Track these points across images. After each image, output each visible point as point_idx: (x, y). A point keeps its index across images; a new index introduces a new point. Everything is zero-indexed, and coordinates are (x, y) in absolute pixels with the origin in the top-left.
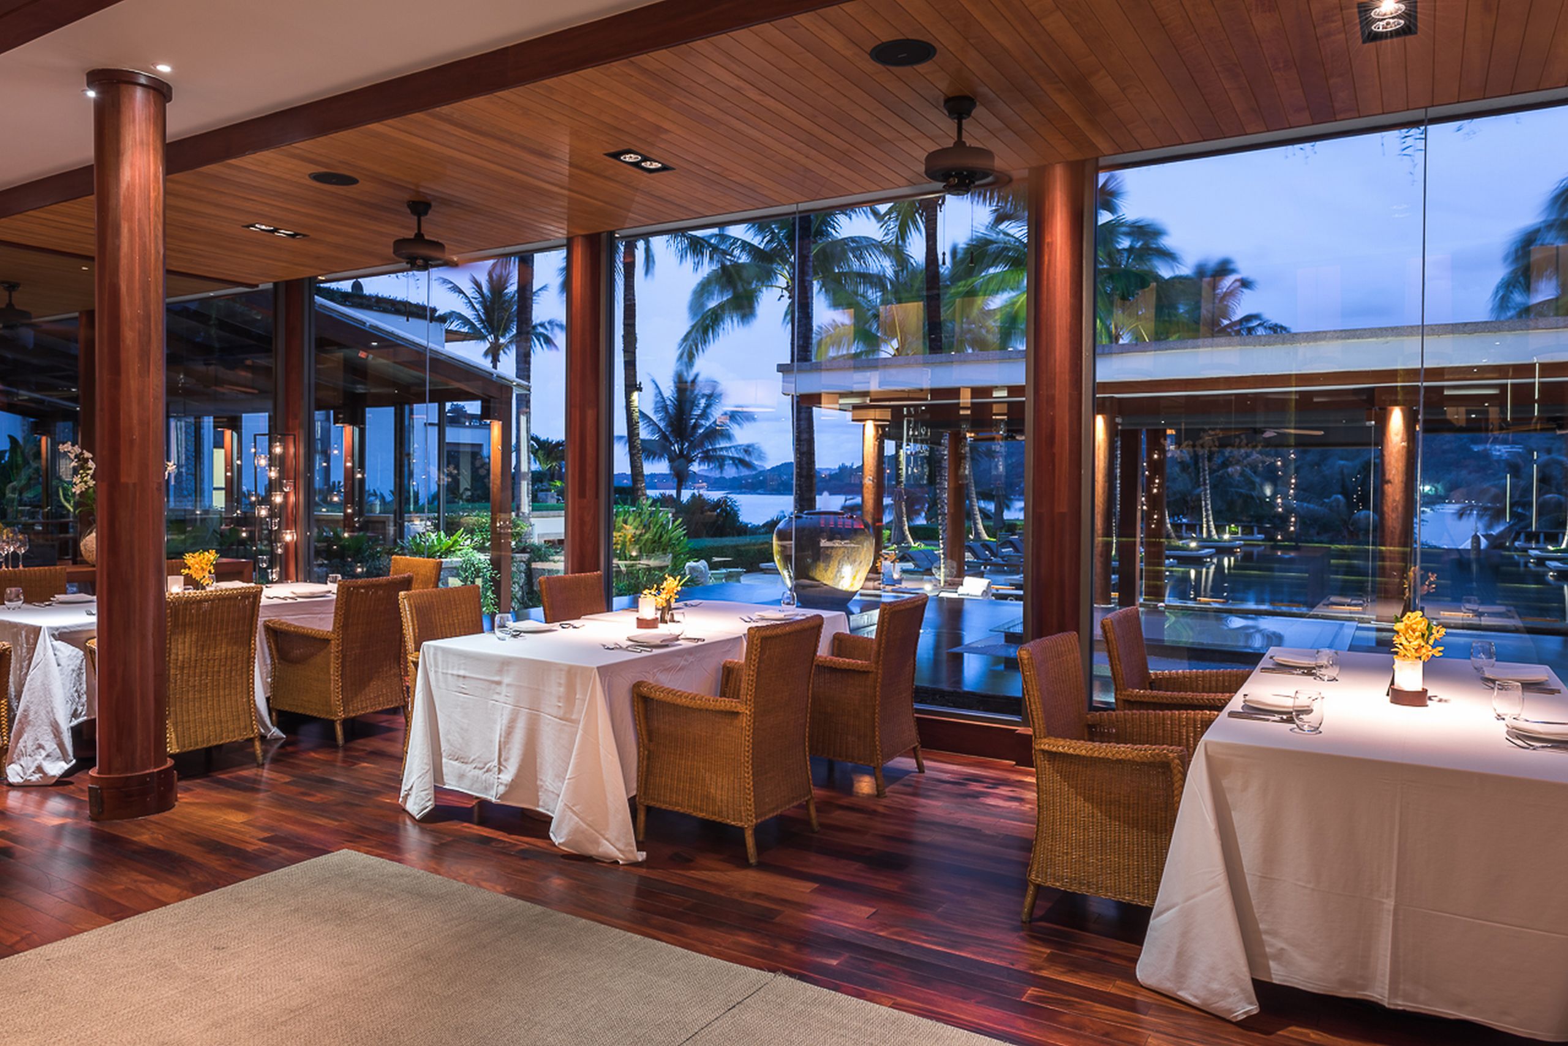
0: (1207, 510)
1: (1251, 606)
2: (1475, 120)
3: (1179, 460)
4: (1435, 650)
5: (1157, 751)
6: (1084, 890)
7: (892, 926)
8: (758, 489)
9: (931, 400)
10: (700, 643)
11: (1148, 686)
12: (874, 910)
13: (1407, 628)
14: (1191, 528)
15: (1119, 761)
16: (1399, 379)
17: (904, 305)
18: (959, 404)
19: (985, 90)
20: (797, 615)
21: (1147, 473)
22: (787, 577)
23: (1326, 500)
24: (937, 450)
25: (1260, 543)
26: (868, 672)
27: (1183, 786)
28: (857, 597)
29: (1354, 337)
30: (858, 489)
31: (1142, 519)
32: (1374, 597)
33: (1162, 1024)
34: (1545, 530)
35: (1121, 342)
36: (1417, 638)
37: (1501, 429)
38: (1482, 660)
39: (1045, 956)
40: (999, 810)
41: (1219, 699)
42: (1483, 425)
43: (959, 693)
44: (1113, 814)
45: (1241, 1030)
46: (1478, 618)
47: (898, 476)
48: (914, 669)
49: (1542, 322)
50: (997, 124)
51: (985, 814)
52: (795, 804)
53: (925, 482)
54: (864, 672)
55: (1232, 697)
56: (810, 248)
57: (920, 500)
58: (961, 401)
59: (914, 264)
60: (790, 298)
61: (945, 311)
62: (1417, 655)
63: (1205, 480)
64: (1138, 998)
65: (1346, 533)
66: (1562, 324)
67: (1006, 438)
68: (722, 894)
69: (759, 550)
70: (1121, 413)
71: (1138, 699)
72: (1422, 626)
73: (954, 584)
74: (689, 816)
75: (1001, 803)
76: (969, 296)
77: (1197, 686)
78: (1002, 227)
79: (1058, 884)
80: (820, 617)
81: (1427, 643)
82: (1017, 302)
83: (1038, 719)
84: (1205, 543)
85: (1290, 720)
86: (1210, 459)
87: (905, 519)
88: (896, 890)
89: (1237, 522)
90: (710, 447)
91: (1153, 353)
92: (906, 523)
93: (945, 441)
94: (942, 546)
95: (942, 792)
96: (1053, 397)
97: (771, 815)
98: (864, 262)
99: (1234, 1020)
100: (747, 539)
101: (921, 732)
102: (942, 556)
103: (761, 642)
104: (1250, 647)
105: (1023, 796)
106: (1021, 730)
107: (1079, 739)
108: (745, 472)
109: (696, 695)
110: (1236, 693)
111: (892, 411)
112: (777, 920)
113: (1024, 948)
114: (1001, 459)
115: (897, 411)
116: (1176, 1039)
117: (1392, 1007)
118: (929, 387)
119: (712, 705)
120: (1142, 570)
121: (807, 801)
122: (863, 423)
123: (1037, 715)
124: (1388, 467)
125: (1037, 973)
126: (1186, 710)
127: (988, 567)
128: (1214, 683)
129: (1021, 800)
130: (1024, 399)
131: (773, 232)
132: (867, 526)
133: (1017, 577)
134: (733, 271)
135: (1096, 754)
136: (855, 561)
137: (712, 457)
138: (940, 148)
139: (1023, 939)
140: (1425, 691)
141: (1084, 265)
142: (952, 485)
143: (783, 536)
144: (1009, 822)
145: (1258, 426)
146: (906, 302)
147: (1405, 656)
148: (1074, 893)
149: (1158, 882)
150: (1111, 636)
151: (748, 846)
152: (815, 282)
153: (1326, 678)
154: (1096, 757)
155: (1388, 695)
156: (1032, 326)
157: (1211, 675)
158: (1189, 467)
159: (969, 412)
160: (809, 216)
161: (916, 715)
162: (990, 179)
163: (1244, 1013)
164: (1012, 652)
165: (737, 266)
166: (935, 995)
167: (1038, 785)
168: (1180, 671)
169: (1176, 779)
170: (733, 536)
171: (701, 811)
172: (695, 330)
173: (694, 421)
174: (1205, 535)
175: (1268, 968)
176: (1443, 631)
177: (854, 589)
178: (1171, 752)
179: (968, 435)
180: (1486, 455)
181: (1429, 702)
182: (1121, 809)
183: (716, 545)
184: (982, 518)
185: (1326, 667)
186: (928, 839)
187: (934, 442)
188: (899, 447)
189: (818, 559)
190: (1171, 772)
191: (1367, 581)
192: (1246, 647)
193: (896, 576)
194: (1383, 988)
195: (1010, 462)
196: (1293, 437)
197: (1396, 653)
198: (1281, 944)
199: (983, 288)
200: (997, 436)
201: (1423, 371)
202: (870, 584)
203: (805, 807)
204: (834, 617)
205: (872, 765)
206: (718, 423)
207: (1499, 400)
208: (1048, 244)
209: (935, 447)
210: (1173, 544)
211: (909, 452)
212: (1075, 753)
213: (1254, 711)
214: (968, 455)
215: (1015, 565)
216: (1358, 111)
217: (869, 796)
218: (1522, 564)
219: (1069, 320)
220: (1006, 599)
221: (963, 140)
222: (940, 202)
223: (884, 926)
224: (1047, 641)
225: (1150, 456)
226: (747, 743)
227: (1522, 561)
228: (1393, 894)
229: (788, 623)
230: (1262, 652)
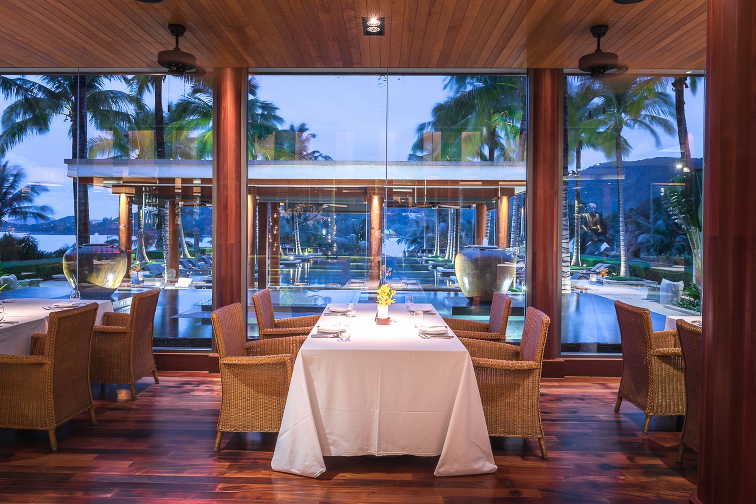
0: (297, 241)
1: (316, 285)
2: (405, 76)
3: (286, 218)
4: (392, 300)
5: (280, 357)
6: (246, 430)
7: (142, 469)
8: (50, 231)
9: (159, 184)
10: (15, 324)
11: (274, 327)
12: (132, 462)
13: (382, 291)
14: (290, 250)
15: (262, 364)
16: (376, 184)
17: (142, 131)
18: (175, 186)
19: (191, 24)
20: (81, 304)
21: (271, 224)
22: (72, 282)
23: (348, 237)
24: (163, 211)
25: (321, 256)
26: (126, 332)
27: (292, 373)
28: (116, 292)
29: (359, 164)
30: (117, 231)
31: (269, 246)
32: (368, 279)
33: (283, 487)
34: (428, 248)
35: (258, 159)
36: (386, 296)
37: (413, 206)
38: (408, 303)
39: (227, 466)
40: (200, 397)
41: (306, 330)
42: (407, 205)
43: (177, 339)
44: (259, 390)
45: (318, 481)
46: (407, 286)
47: (140, 224)
48: (153, 328)
49: (427, 163)
50: (196, 42)
51: (193, 401)
52: (82, 411)
53: (155, 228)
54: (123, 333)
55: (312, 328)
56: (85, 94)
57: (151, 238)
58: (176, 185)
59: (148, 109)
60: (71, 121)
61: (166, 137)
62: (386, 303)
63: (296, 227)
64: (272, 477)
65: (355, 251)
66: (434, 164)
67: (200, 205)
68: (34, 471)
69: (51, 267)
70: (259, 194)
71: (270, 333)
72: (387, 290)
73: (174, 282)
74: (9, 429)
75: (202, 393)
76: (179, 130)
77: (296, 325)
78: (198, 95)
79: (232, 430)
80: (96, 304)
81: (390, 297)
82: (206, 135)
83: (222, 348)
84: (297, 257)
85: (337, 336)
86: (299, 217)
87: (144, 248)
88: (144, 449)
89: (311, 246)
90: (17, 206)
91: (273, 166)
92: (144, 250)
93: (168, 205)
94: (165, 262)
95: (169, 393)
96: (227, 185)
97: (66, 420)
98: (119, 105)
99: (315, 477)
100: (44, 261)
101: (157, 362)
102: (166, 267)
103: (58, 321)
104: (317, 305)
105: (213, 389)
106: (211, 355)
107: (242, 356)
108: (41, 221)
109: (14, 356)
110: (314, 326)
111: (136, 189)
112: (72, 479)
113: (216, 465)
114: (197, 216)
115: (139, 190)
116: (290, 492)
117: (379, 455)
118: (158, 177)
119: (25, 361)
120: (269, 270)
121: (89, 409)
122: (119, 195)
123: (221, 346)
124: (372, 222)
125: (223, 476)
126: (292, 336)
127: (191, 272)
128: (304, 322)
129: (212, 390)
130: (212, 185)
131: (60, 82)
132: (122, 252)
133: (207, 277)
134: (33, 102)
135: (251, 362)
136: (115, 271)
137: (18, 212)
138: (166, 50)
139: (215, 460)
140: (389, 318)
141: (242, 120)
142: (171, 229)
143: (69, 258)
144: (206, 402)
145: (320, 202)
146: (143, 130)
147: (381, 303)
148: (241, 433)
149: (281, 420)
150: (257, 304)
151: (51, 440)
152: (88, 114)
153: (351, 316)
154: (251, 364)
155: (375, 321)
156: (216, 149)
157: (302, 319)
158: (290, 221)
159: (180, 191)
160: (85, 76)
161: (154, 353)
162: (194, 70)
163: (320, 473)
164: (206, 315)
165: (35, 98)
166: (169, 500)
167: (222, 381)
168: (289, 318)
169: (288, 369)
170: (34, 259)
171: (18, 425)
172: (6, 135)
173: (5, 190)
174: (297, 253)
175: (330, 450)
176: (395, 292)
177: (115, 287)
178: (286, 357)
179: (180, 203)
180: (407, 217)
181: (390, 323)
182: (263, 387)
183: (22, 265)
184: (187, 247)
185: (351, 311)
186: (162, 419)
187: (161, 206)
188: (140, 208)
189: (92, 271)
190: (286, 366)
192: (315, 305)
193: (141, 279)
194: (375, 448)
195: (202, 217)
196: (334, 208)
197: (378, 303)
198: (335, 438)
199: (187, 126)
200: (195, 204)
201: (387, 181)
202: (126, 284)
203: (88, 412)
204: (104, 304)
205: (129, 383)
206: (23, 192)
207: (412, 194)
208: (224, 107)
209: (161, 209)
210: (283, 258)
211: (146, 212)
212: (241, 363)
213: (323, 334)
214: (180, 214)
215: (205, 271)
216: (362, 65)
217: (127, 401)
218: (420, 263)
219: (234, 147)
220: (201, 288)
221: (179, 47)
222: (163, 78)
223: (139, 469)
224: (225, 308)
225: (272, 216)
226: (49, 381)
227: (420, 261)
228: (378, 407)
229: (75, 309)
230: (324, 306)
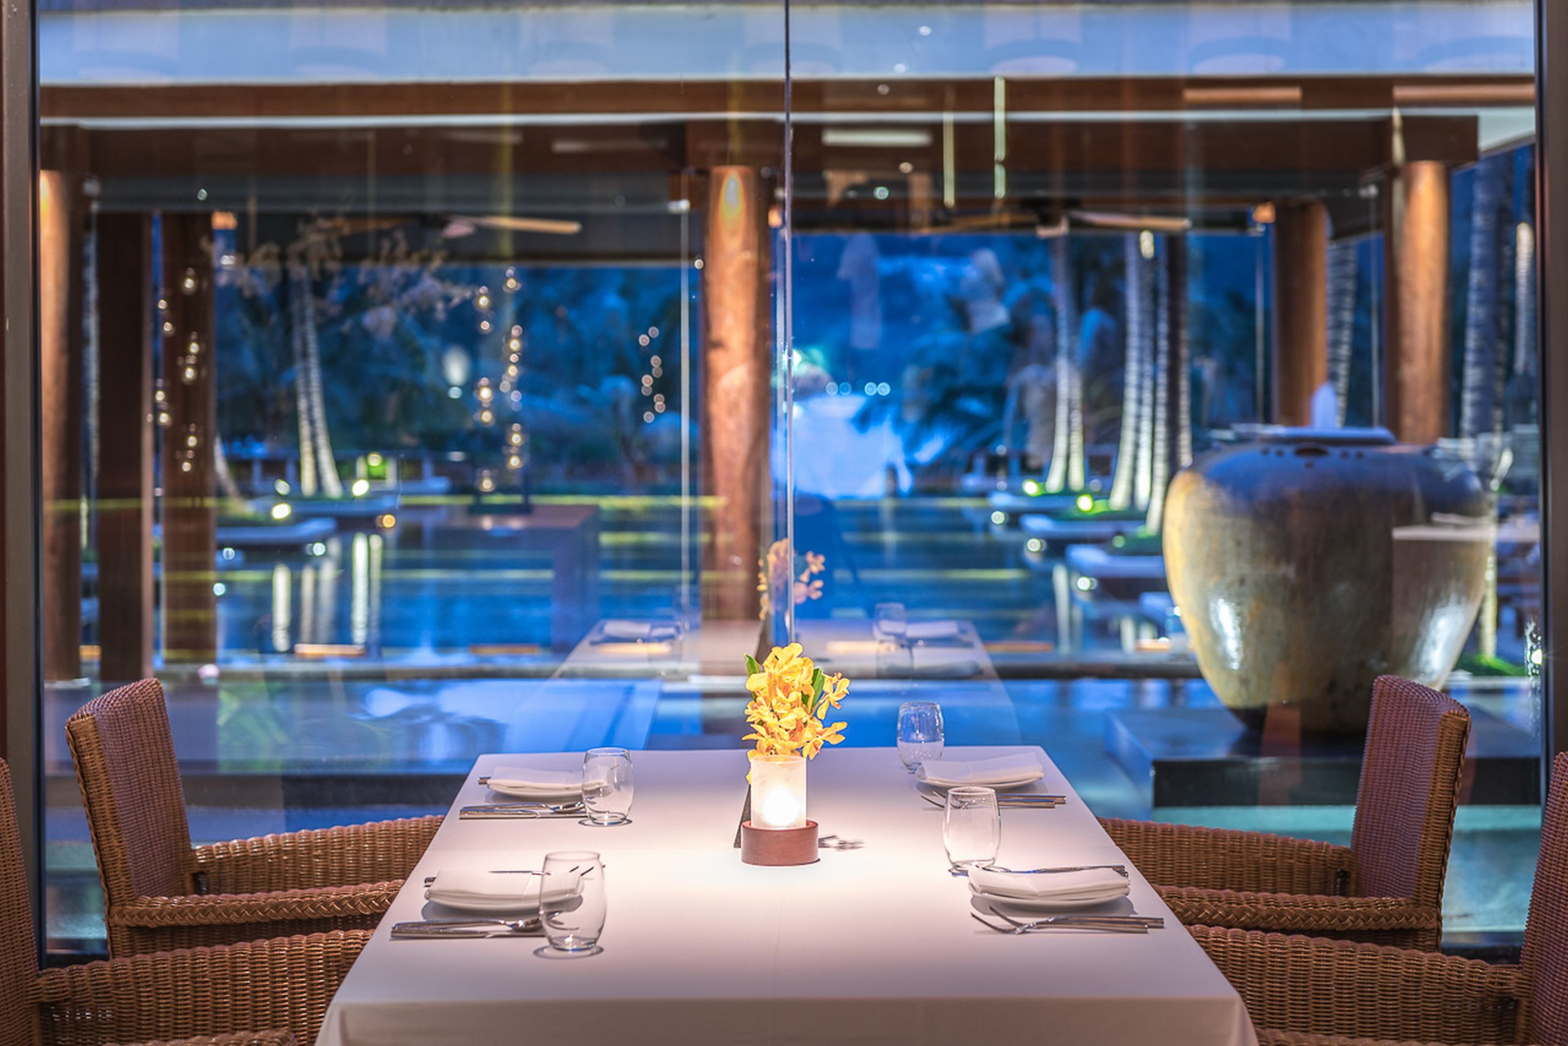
0: (312, 422)
3: (247, 293)
4: (829, 731)
11: (189, 885)
13: (775, 683)
14: (275, 468)
16: (732, 104)
21: (168, 327)
23: (587, 392)
25: (440, 500)
31: (157, 448)
32: (698, 618)
36: (794, 706)
37: (937, 224)
41: (365, 899)
42: (900, 215)
46: (906, 651)
55: (397, 890)
62: (795, 745)
63: (305, 345)
65: (628, 468)
70: (97, 169)
71: (168, 921)
72: (802, 678)
77: (310, 871)
81: (814, 715)
84: (309, 506)
85: (534, 930)
86: (318, 291)
89: (386, 449)
110: (405, 877)
120: (157, 583)
124: (716, 311)
126: (289, 935)
128: (350, 860)
140: (812, 827)
145: (432, 207)
147: (770, 749)
150: (94, 762)
153: (607, 819)
155: (737, 844)
157: (343, 840)
158: (269, 313)
168: (269, 838)
174: (308, 487)
176: (844, 685)
181: (821, 853)
185: (606, 794)
191: (679, 583)
196: (508, 236)
197: (753, 745)
201: (789, 90)
207: (928, 157)
210: (232, 511)
213: (454, 918)
225: (173, 282)
230: (460, 770)
